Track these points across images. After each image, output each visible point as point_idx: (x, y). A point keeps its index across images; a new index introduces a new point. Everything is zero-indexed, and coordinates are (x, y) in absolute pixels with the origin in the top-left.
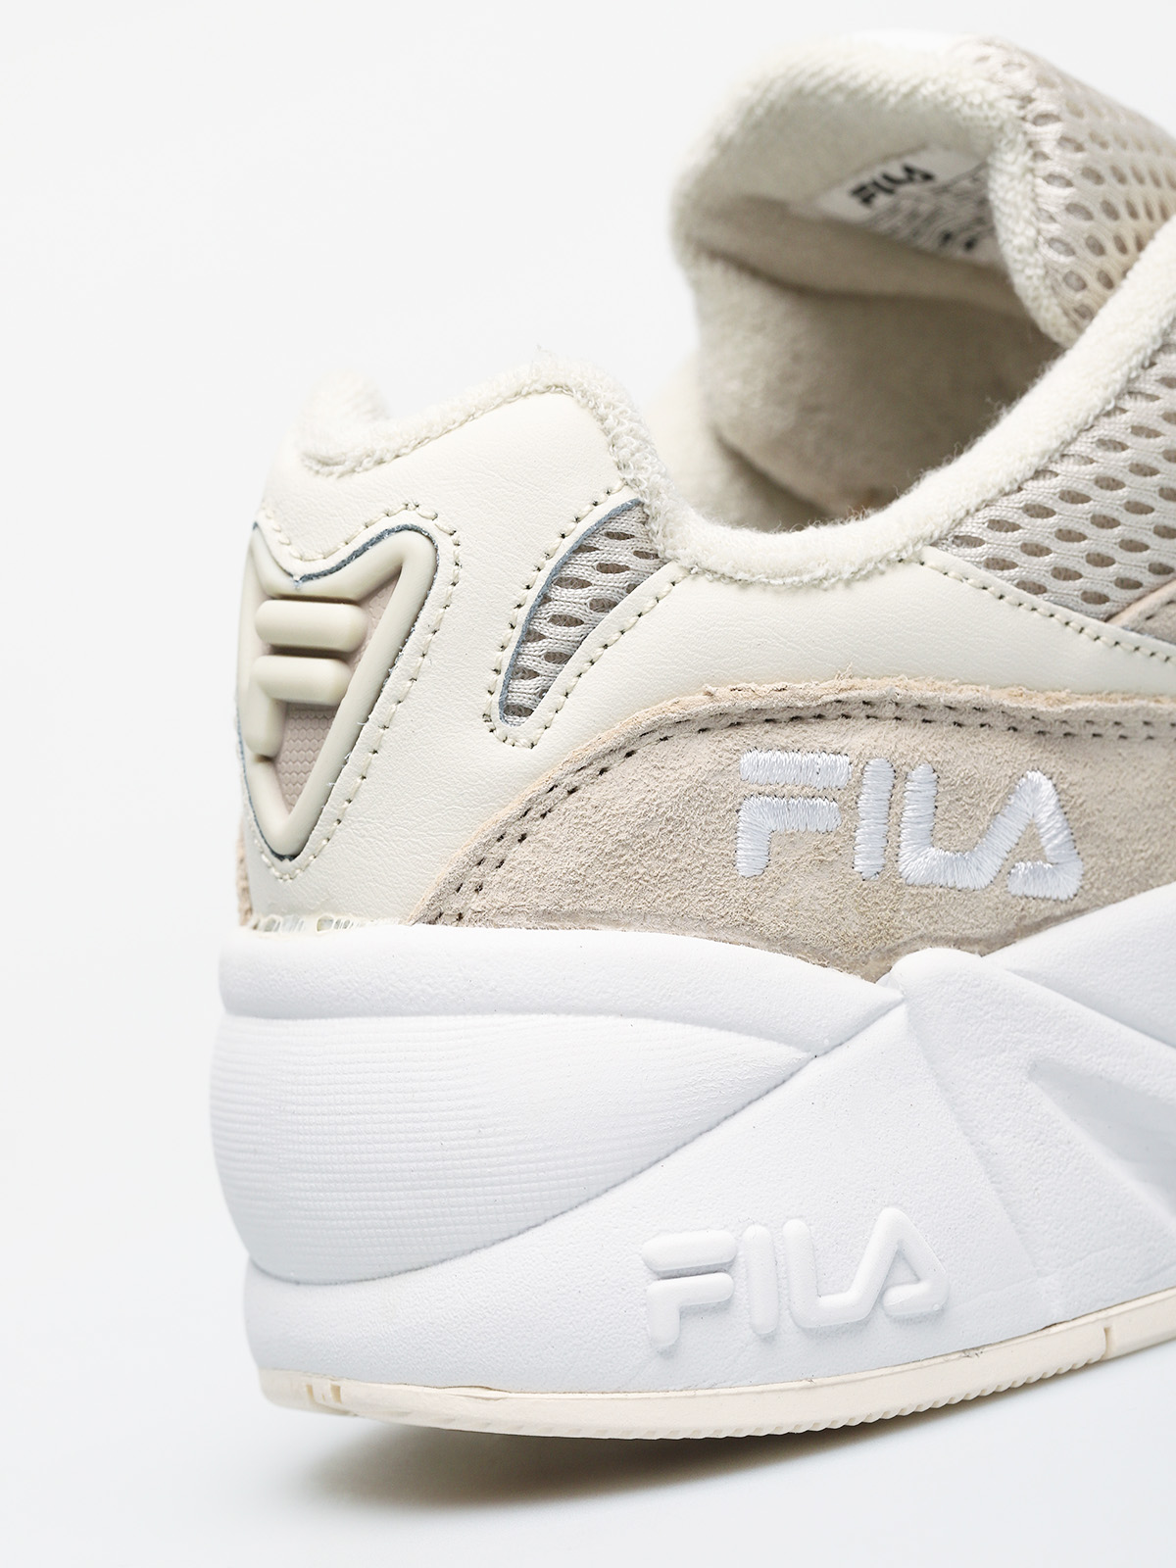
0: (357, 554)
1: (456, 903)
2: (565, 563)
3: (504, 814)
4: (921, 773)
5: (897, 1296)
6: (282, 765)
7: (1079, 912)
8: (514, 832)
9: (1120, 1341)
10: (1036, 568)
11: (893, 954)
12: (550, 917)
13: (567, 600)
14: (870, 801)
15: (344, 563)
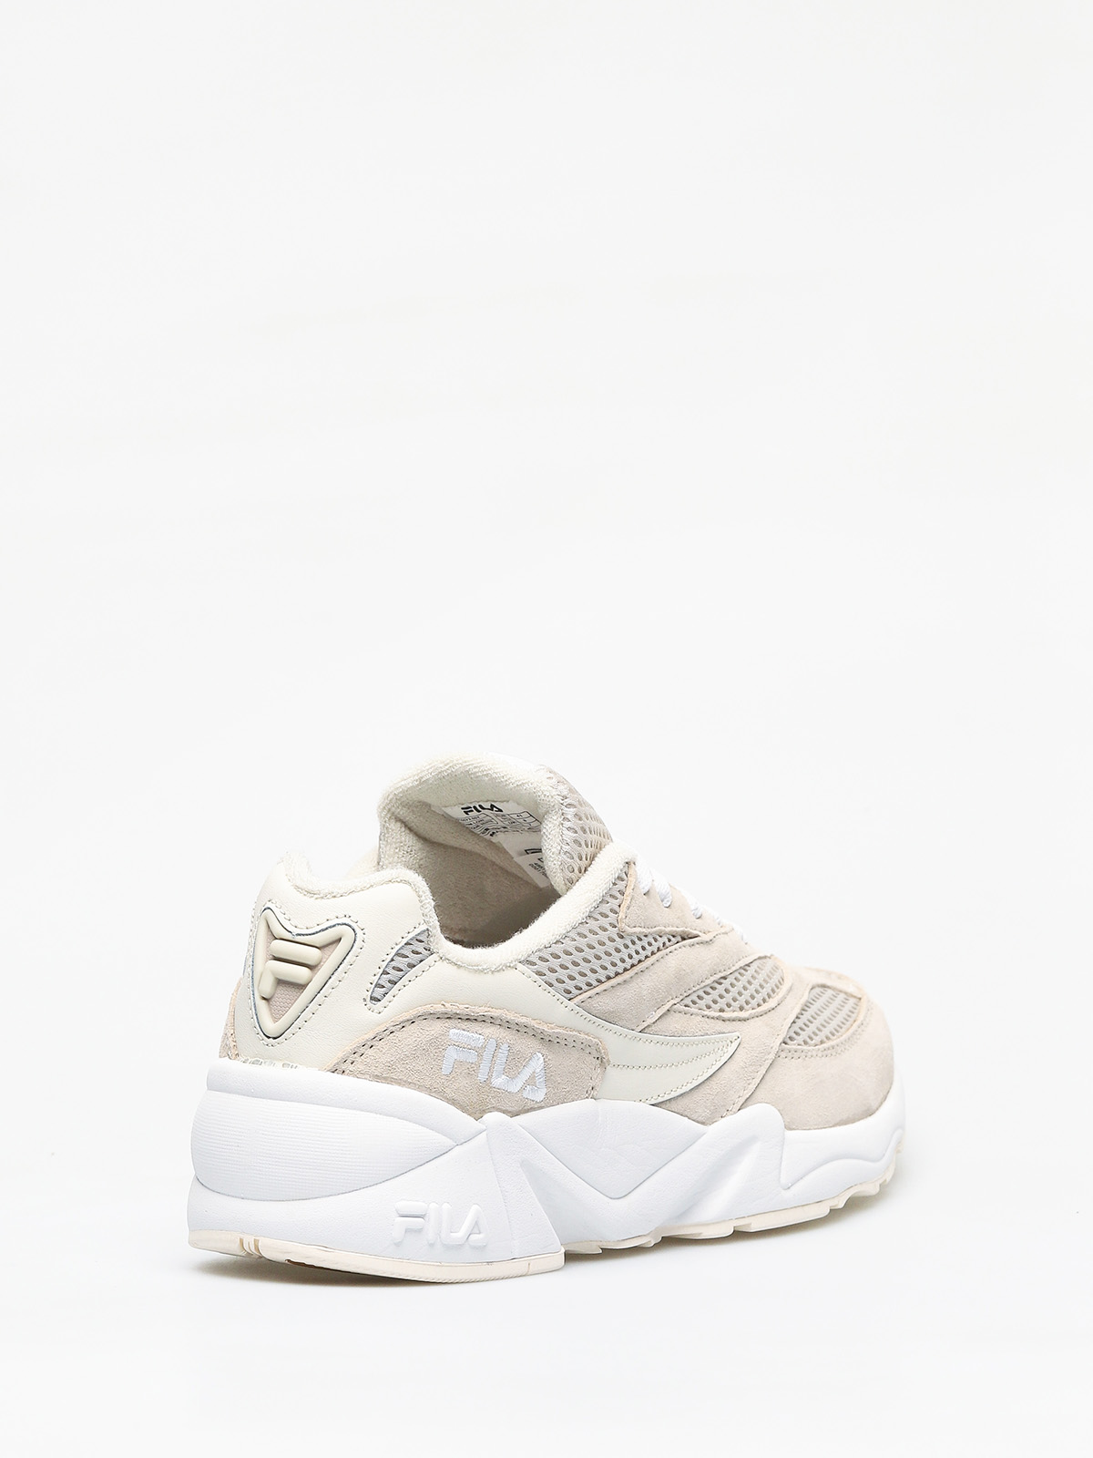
0: (323, 930)
1: (343, 1067)
2: (401, 948)
3: (367, 1037)
4: (505, 1047)
5: (473, 1237)
6: (272, 1002)
7: (541, 1108)
8: (370, 1044)
9: (533, 1269)
10: (551, 977)
11: (484, 1111)
12: (378, 1078)
13: (400, 962)
14: (487, 1056)
15: (317, 933)
